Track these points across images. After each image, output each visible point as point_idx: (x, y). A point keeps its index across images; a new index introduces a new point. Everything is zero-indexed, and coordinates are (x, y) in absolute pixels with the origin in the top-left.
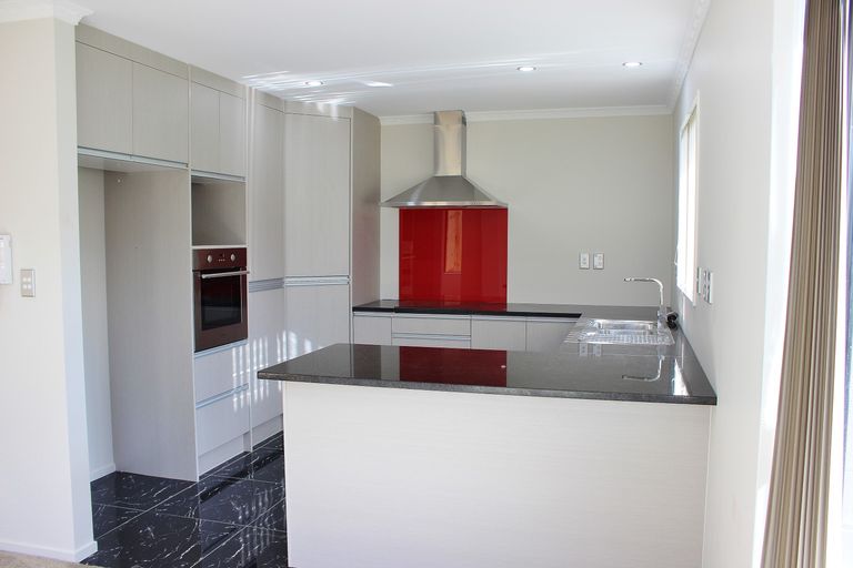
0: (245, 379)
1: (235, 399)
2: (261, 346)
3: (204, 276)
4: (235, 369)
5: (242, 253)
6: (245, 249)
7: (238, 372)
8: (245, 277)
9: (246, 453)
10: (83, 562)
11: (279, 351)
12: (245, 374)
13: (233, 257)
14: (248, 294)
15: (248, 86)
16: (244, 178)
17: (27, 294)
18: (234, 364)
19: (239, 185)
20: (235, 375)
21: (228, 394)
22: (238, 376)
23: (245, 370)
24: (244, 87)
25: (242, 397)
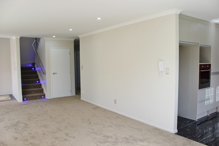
0: (208, 97)
1: (206, 102)
2: (213, 89)
3: (202, 71)
4: (206, 94)
5: (210, 65)
6: (211, 64)
7: (207, 95)
8: (210, 71)
9: (207, 116)
10: (175, 134)
11: (217, 91)
12: (209, 96)
13: (208, 66)
14: (211, 76)
15: (212, 22)
16: (211, 46)
17: (167, 74)
18: (206, 93)
19: (209, 48)
20: (206, 96)
21: (204, 101)
22: (207, 96)
23: (208, 95)
24: (211, 23)
25: (209, 101)
